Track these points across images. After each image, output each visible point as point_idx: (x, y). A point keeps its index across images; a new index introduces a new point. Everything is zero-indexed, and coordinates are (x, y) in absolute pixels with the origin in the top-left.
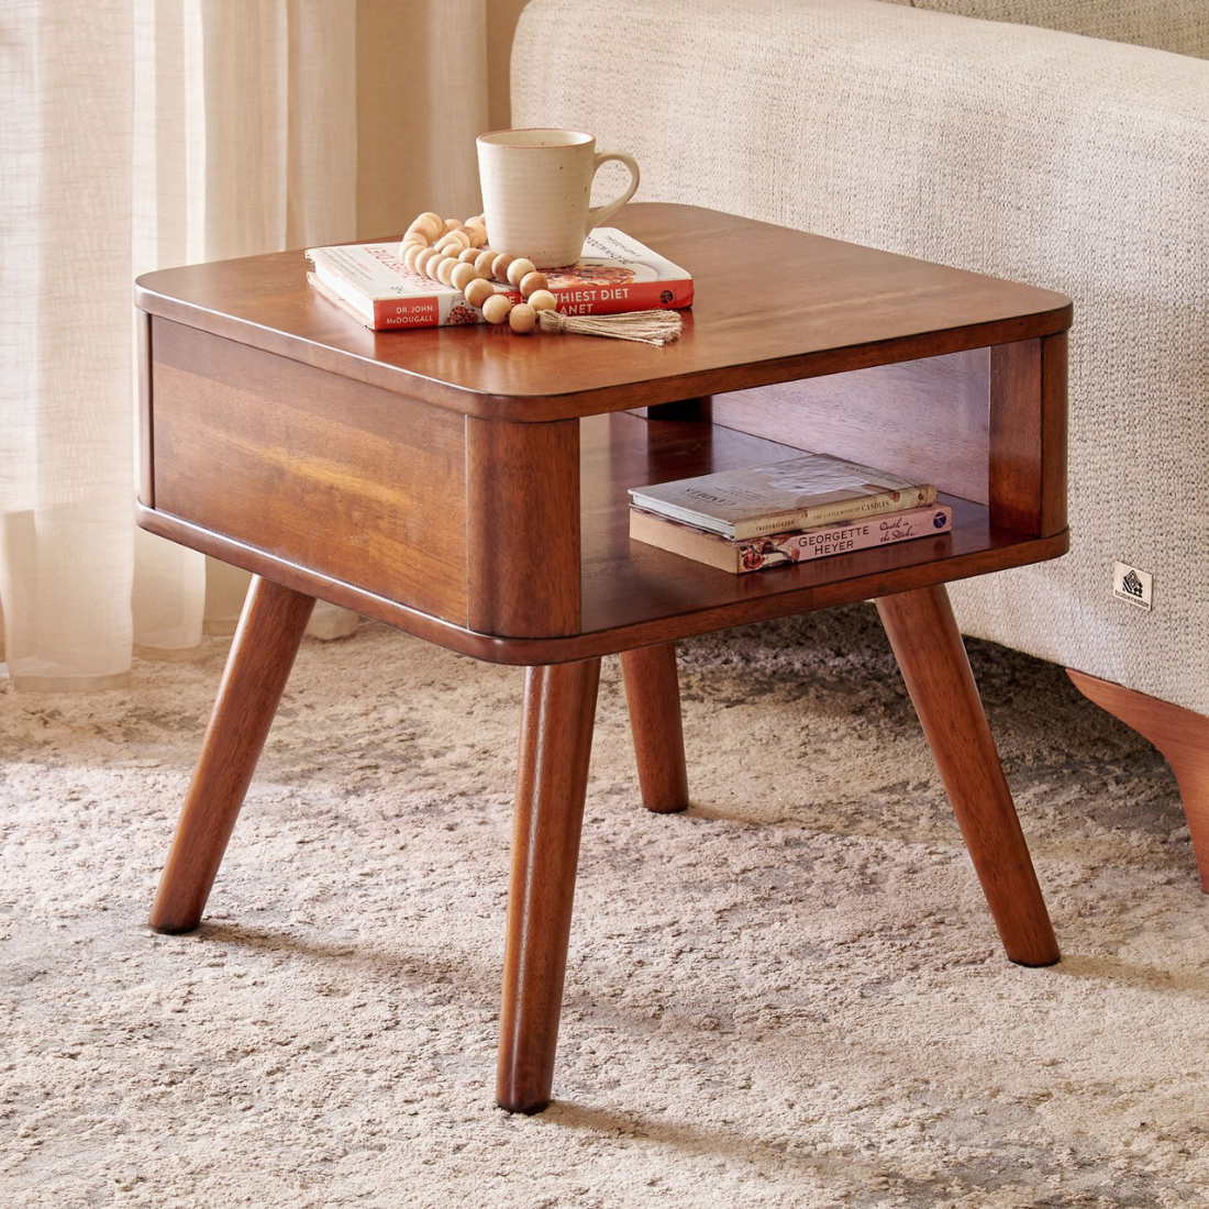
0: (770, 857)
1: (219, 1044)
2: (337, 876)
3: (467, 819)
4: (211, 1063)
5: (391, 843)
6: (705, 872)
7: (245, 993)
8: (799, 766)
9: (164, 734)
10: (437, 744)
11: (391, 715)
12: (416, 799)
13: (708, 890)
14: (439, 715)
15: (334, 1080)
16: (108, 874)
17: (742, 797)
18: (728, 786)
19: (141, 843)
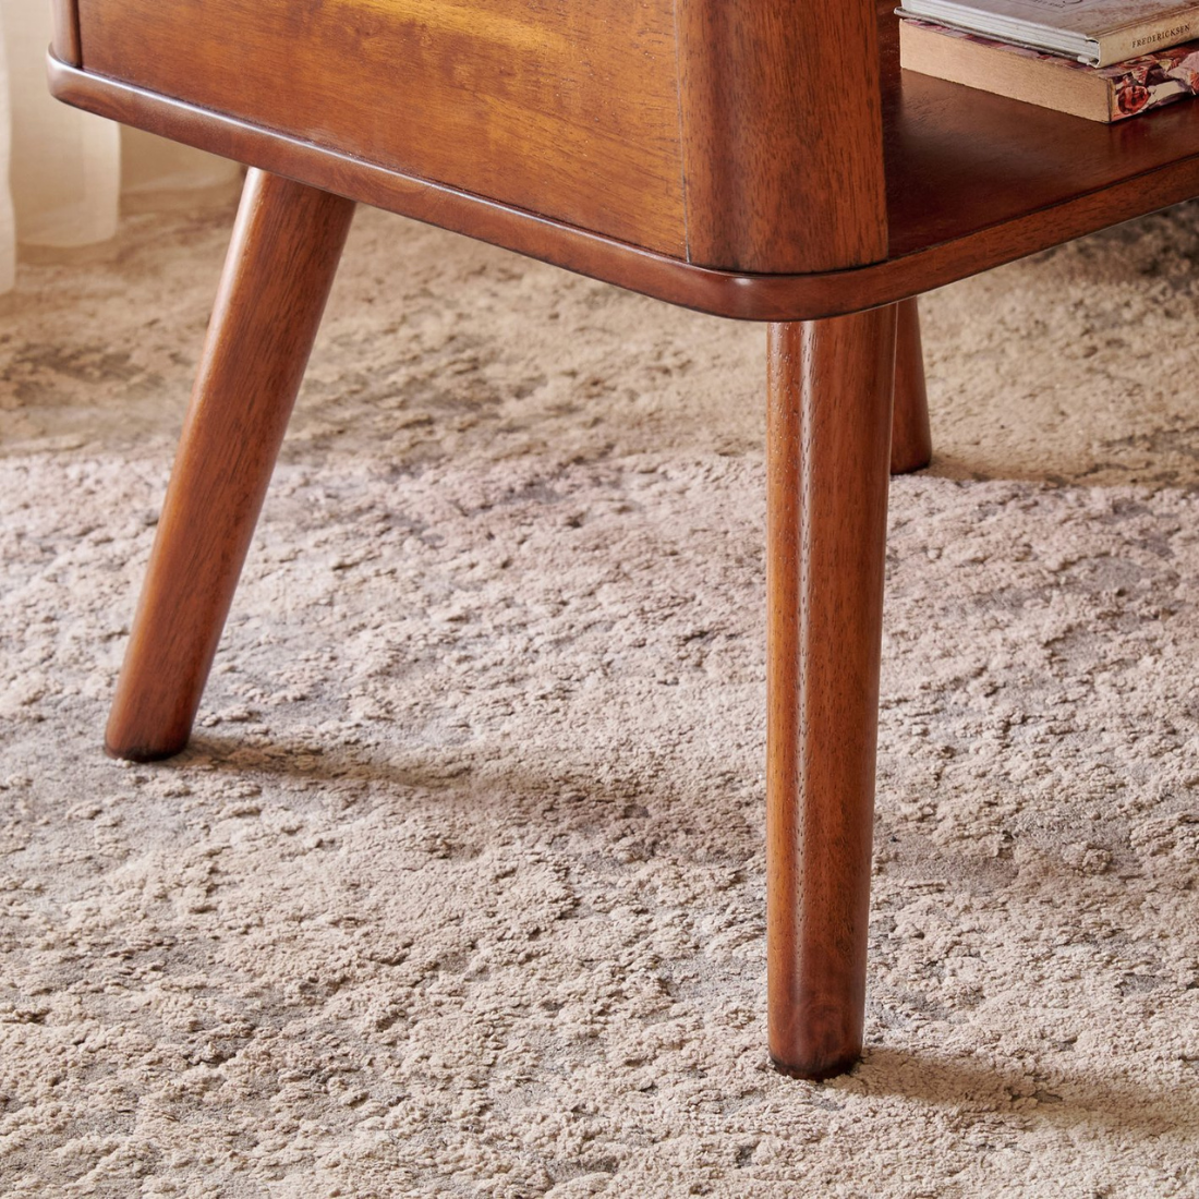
0: (1098, 538)
1: (287, 970)
2: (408, 626)
3: (598, 506)
4: (279, 1011)
5: (485, 558)
6: (1002, 572)
7: (308, 864)
8: (1090, 370)
9: (80, 389)
10: (518, 374)
11: (433, 329)
12: (509, 475)
13: (1017, 604)
14: (506, 325)
15: (494, 1030)
16: (34, 651)
17: (1019, 434)
18: (991, 415)
19: (81, 590)
